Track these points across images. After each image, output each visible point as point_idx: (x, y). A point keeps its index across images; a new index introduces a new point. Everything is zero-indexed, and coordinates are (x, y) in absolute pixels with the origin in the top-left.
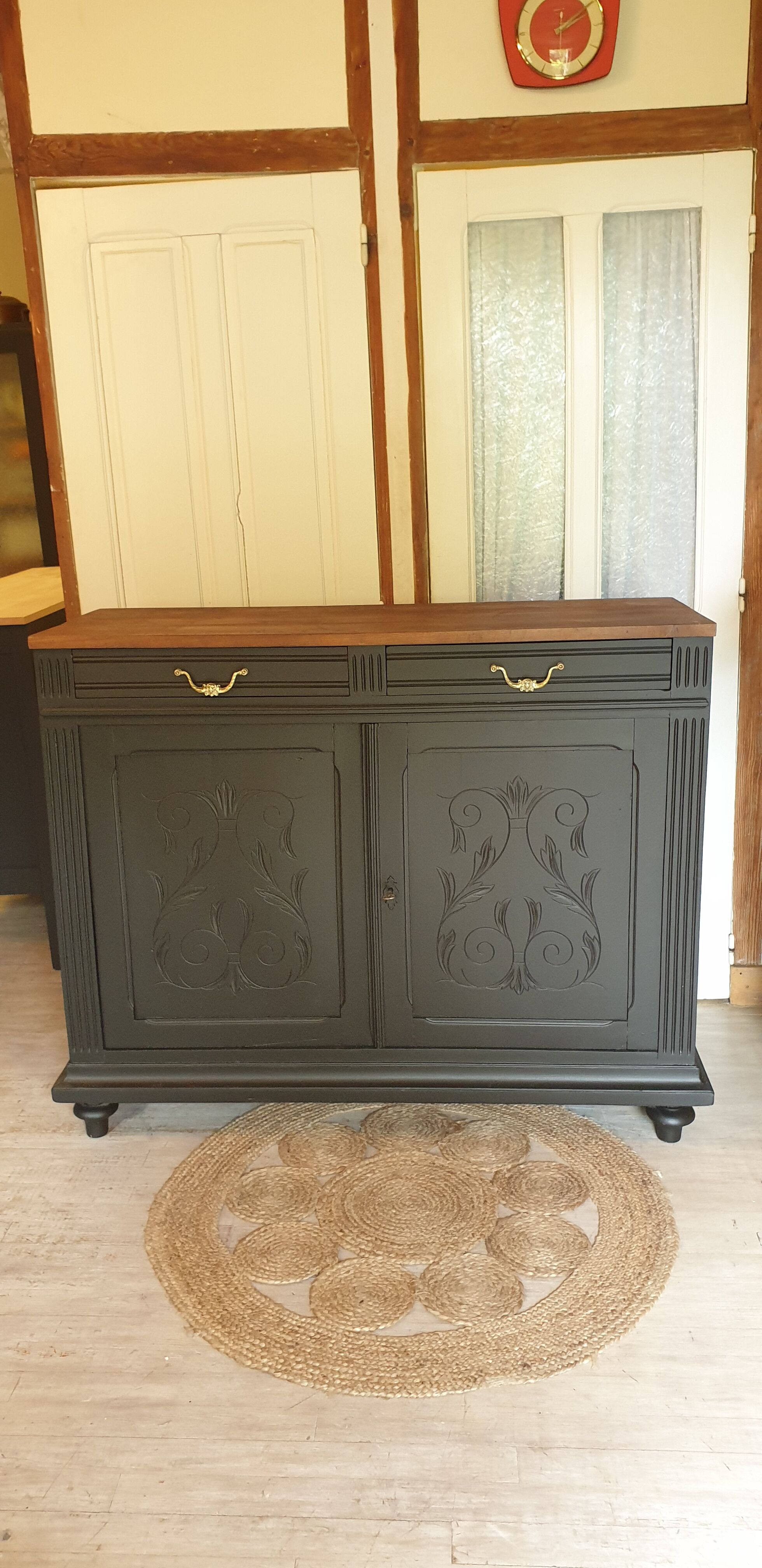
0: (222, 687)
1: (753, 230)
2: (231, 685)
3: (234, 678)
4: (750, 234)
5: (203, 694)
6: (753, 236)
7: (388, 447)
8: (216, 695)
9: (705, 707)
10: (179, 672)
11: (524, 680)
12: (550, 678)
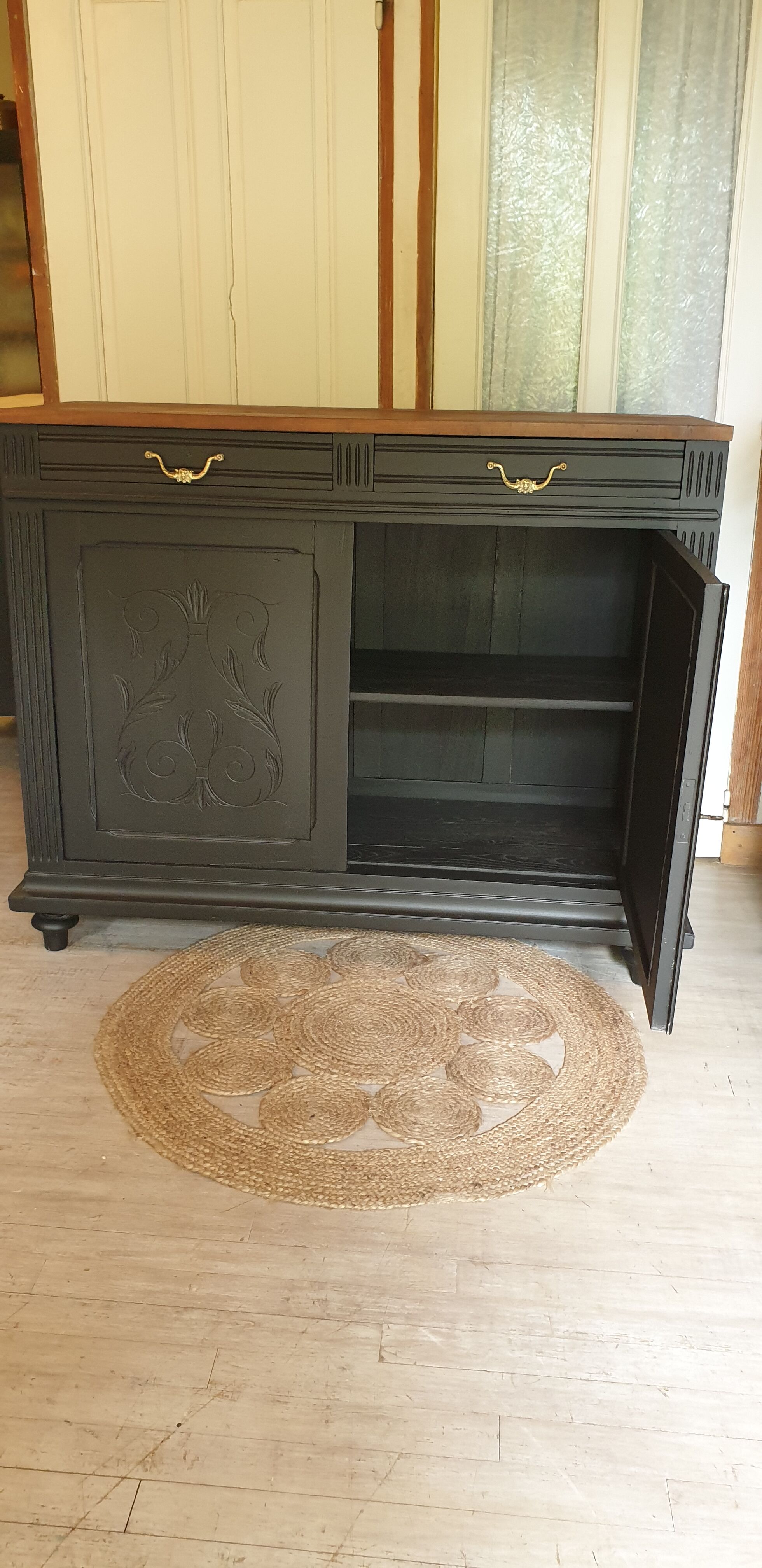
0: (196, 473)
2: (205, 471)
3: (209, 463)
5: (175, 480)
7: (394, 241)
8: (189, 481)
9: (716, 519)
10: (149, 455)
11: (523, 480)
12: (552, 479)
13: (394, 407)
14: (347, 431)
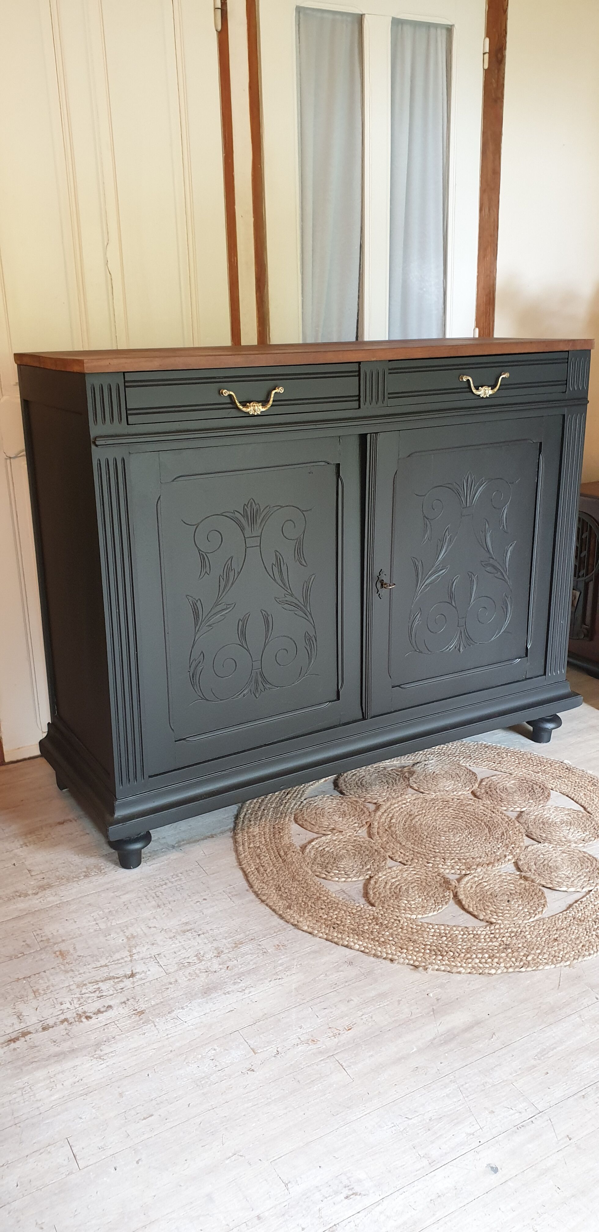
0: (263, 406)
1: (487, 50)
3: (272, 396)
4: (484, 54)
5: (248, 413)
6: (487, 56)
7: (236, 207)
8: (259, 413)
9: (584, 404)
10: (226, 393)
11: (484, 387)
12: (500, 385)
13: (243, 344)
14: (373, 359)
